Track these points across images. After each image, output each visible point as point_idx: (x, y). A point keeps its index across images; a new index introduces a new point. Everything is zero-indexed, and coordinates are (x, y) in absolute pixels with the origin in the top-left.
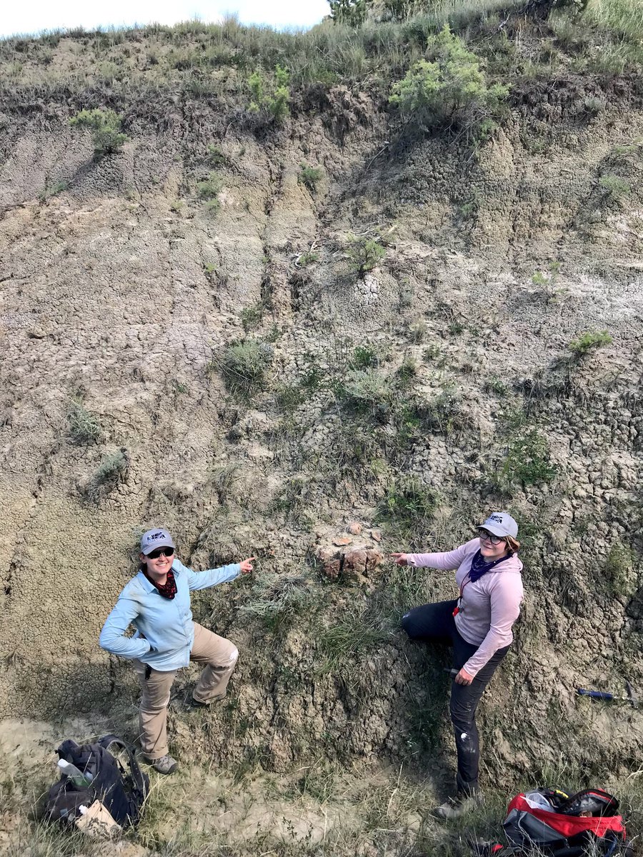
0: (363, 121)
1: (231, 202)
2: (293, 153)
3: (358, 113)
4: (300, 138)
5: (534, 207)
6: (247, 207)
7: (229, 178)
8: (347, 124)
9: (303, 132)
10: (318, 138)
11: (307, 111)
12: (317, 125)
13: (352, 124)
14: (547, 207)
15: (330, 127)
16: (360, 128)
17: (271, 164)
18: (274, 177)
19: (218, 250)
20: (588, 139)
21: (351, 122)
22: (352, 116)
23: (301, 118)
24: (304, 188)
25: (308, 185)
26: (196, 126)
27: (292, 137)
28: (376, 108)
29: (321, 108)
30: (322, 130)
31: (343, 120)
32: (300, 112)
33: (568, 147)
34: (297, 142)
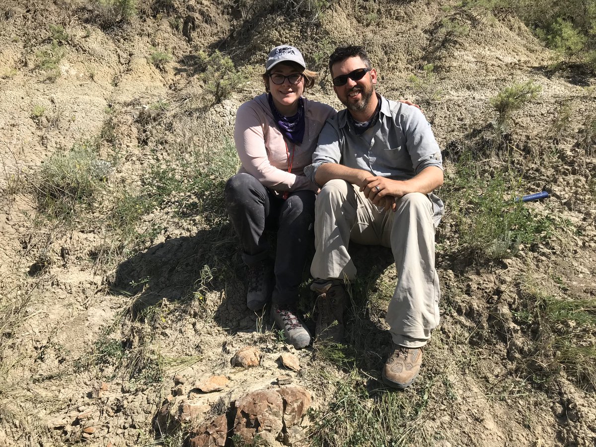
0: (207, 19)
1: (73, 72)
2: (141, 45)
3: (202, 13)
4: (149, 35)
5: (380, 56)
6: (92, 77)
7: (73, 55)
8: (193, 24)
9: (150, 31)
10: (166, 35)
11: (155, 17)
12: (165, 25)
13: (197, 22)
14: (392, 56)
15: (177, 28)
16: (204, 25)
17: (118, 50)
18: (122, 61)
19: (53, 101)
20: (413, 11)
21: (197, 20)
22: (197, 15)
23: (150, 21)
24: (154, 68)
25: (157, 67)
26: (39, 17)
27: (140, 35)
28: (219, 11)
29: (168, 13)
30: (169, 29)
31: (189, 20)
32: (148, 16)
33: (397, 19)
34: (146, 39)
